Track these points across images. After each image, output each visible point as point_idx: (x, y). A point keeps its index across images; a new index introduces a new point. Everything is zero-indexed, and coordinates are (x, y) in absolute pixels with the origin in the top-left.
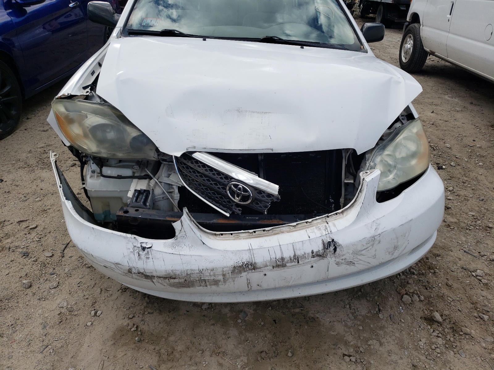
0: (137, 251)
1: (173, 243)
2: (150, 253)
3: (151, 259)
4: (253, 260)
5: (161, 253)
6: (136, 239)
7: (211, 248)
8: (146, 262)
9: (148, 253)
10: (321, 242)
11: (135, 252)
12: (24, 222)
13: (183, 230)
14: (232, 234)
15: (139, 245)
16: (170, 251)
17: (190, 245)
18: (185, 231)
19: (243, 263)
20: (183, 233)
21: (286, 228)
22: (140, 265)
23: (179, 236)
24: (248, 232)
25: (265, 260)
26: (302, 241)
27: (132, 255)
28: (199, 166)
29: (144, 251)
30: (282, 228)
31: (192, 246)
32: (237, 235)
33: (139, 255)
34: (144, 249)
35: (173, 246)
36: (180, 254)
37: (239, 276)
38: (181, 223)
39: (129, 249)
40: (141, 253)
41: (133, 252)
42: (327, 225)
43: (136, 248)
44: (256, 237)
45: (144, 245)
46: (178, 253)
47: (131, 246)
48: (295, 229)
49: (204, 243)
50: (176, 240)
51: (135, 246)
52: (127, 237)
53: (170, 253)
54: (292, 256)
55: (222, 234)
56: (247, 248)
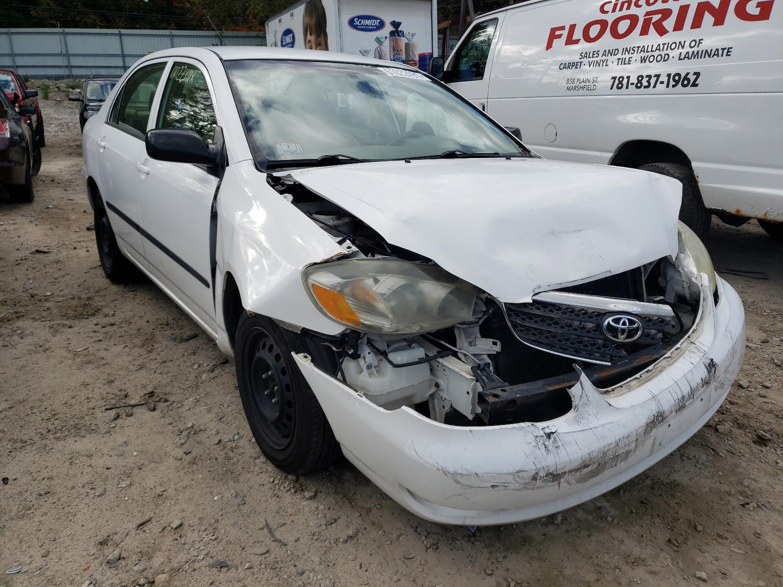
0: (542, 441)
1: (575, 417)
2: (558, 439)
3: (561, 447)
4: (661, 408)
5: (570, 434)
6: (535, 426)
7: (618, 409)
8: (558, 454)
9: (556, 440)
10: (704, 366)
11: (540, 444)
12: (147, 524)
13: (584, 395)
14: (621, 386)
15: (542, 433)
16: (577, 428)
17: (595, 413)
18: (587, 394)
19: (653, 415)
20: (584, 399)
21: (665, 361)
22: (551, 461)
23: (579, 405)
24: (636, 378)
25: (671, 405)
26: (690, 370)
27: (537, 451)
28: (551, 311)
29: (550, 438)
30: (660, 364)
31: (598, 413)
32: (627, 385)
33: (546, 447)
34: (549, 436)
35: (577, 420)
36: (591, 427)
37: (649, 437)
38: (581, 386)
39: (530, 443)
40: (546, 443)
41: (537, 446)
42: (695, 345)
43: (538, 439)
44: (646, 382)
45: (547, 431)
46: (588, 428)
47: (531, 438)
48: (673, 360)
49: (610, 405)
50: (577, 411)
51: (537, 437)
52: (523, 427)
53: (579, 430)
54: (689, 390)
55: (613, 390)
56: (650, 396)
